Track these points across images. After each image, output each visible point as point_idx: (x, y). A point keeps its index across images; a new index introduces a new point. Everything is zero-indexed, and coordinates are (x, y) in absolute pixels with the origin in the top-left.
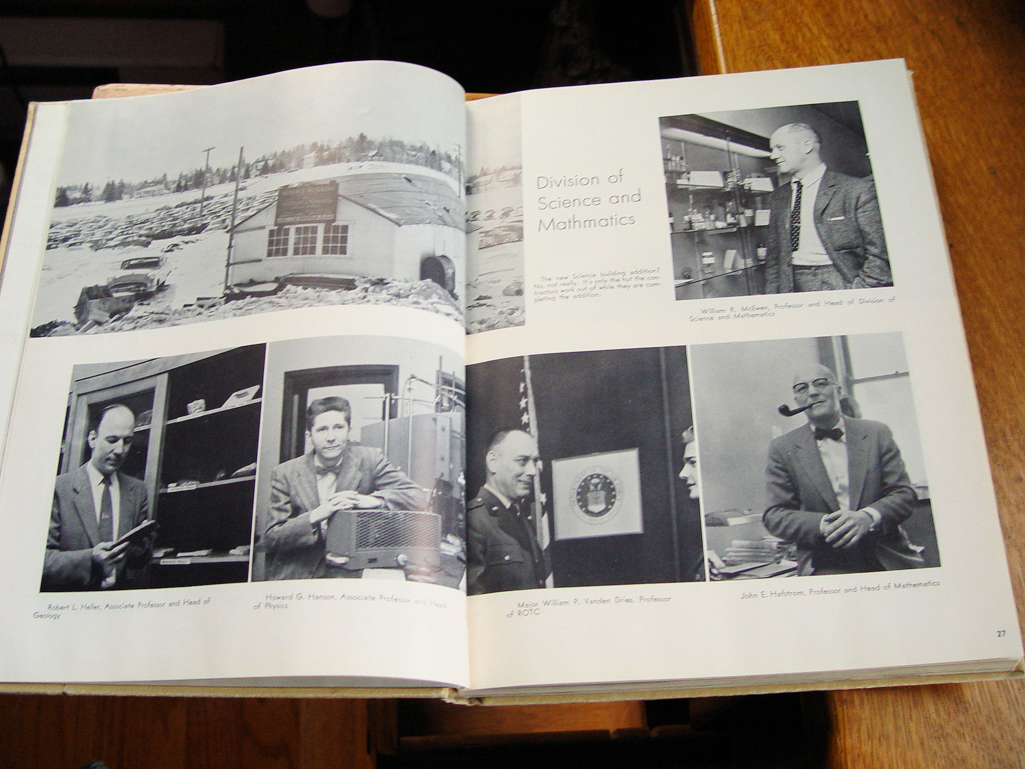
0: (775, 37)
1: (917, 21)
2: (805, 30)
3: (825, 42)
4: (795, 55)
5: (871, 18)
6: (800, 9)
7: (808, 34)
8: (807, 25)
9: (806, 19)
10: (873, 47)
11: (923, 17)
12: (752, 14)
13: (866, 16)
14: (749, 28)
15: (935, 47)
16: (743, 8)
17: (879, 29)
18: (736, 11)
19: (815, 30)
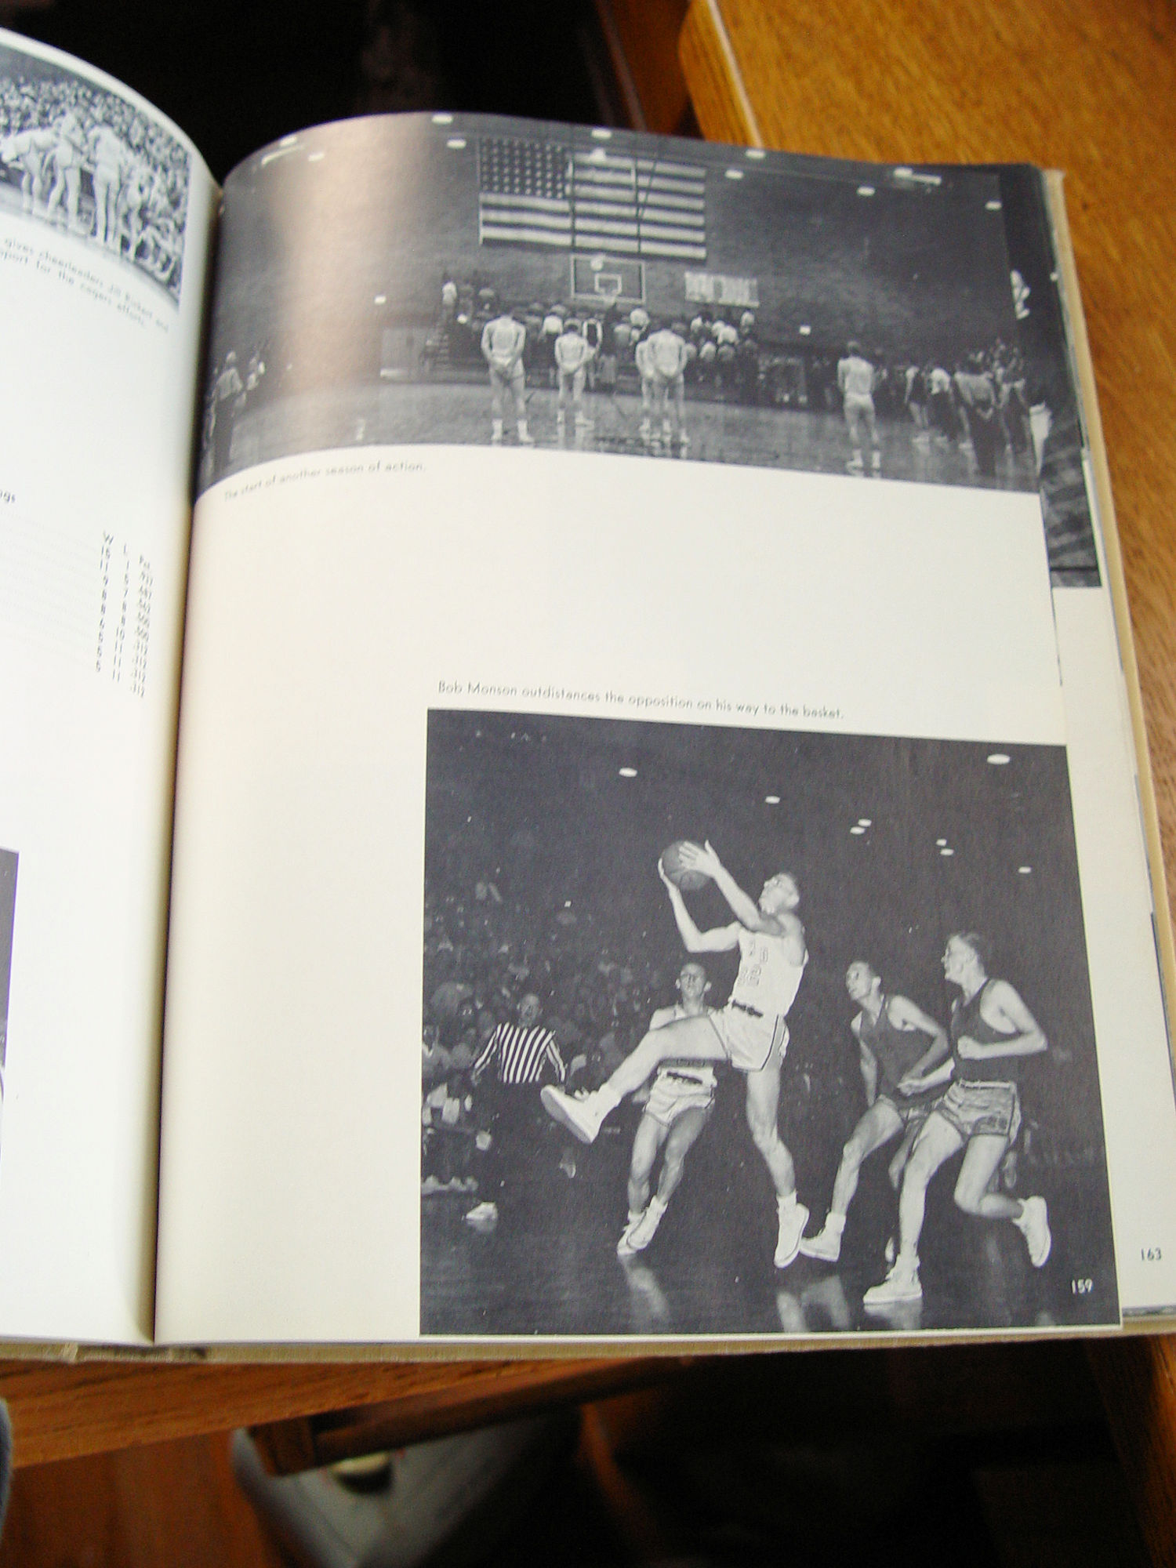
0: (845, 87)
1: (1084, 37)
2: (897, 70)
3: (935, 89)
4: (887, 120)
5: (1006, 36)
6: (880, 30)
7: (903, 78)
8: (899, 61)
9: (896, 49)
10: (1019, 92)
11: (1094, 30)
12: (797, 48)
13: (998, 36)
14: (798, 76)
15: (1123, 83)
16: (780, 38)
17: (1024, 56)
18: (769, 45)
19: (914, 68)
